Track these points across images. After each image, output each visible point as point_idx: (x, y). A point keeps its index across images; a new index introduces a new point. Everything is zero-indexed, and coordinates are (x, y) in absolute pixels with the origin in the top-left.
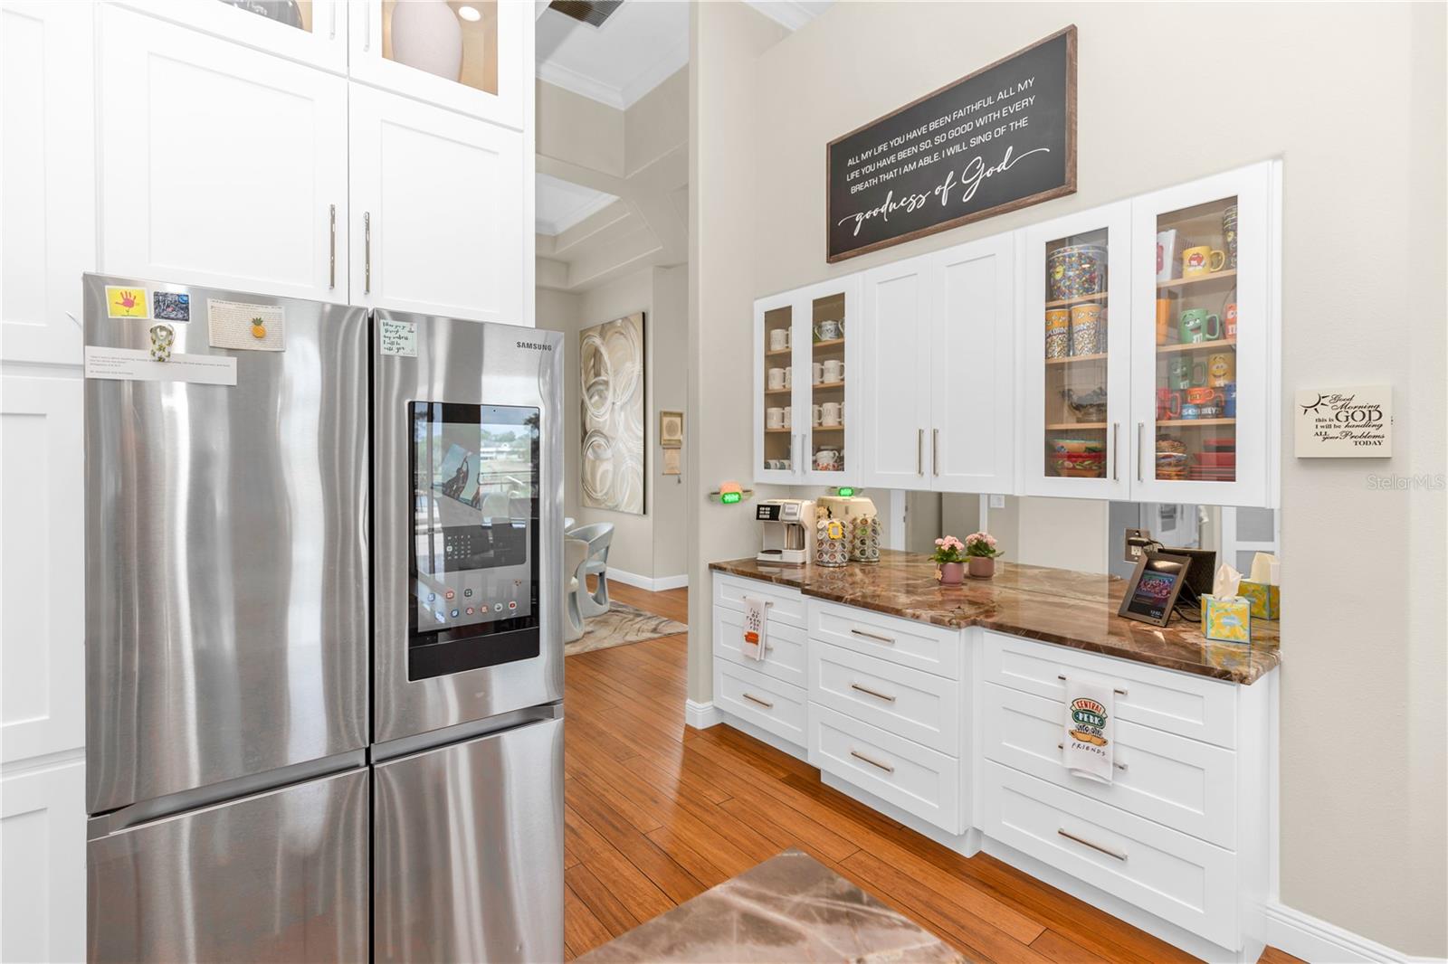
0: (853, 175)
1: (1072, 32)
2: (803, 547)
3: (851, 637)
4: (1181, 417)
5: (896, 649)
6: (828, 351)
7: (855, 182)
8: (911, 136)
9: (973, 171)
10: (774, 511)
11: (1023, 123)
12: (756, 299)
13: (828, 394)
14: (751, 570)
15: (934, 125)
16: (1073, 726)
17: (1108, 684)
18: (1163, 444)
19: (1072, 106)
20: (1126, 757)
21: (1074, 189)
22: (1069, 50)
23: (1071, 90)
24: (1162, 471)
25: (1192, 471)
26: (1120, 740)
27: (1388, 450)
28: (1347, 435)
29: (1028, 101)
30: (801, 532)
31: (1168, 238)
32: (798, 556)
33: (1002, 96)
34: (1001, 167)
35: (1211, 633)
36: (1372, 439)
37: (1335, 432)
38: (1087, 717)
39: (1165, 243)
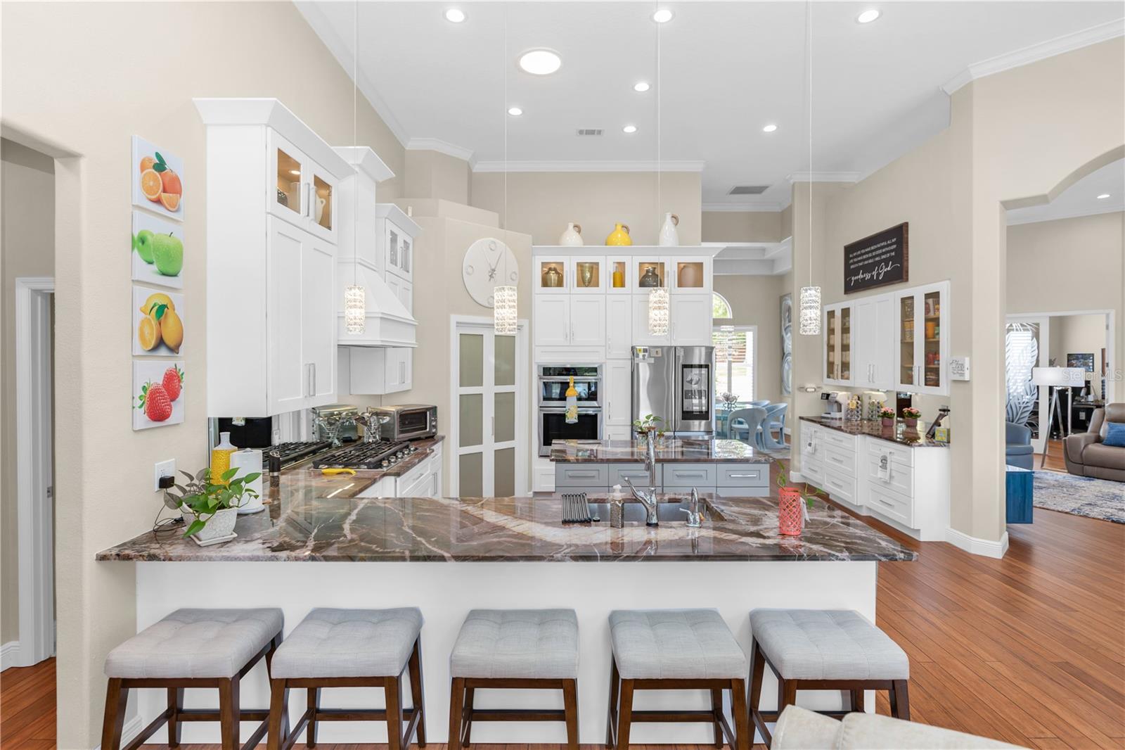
0: (851, 261)
1: (906, 224)
2: (841, 411)
3: (833, 440)
4: (934, 364)
5: (843, 444)
6: (846, 330)
7: (852, 264)
8: (867, 250)
9: (882, 268)
10: (828, 395)
11: (893, 254)
12: (825, 305)
13: (845, 348)
14: (821, 421)
15: (872, 248)
16: (881, 464)
17: (889, 451)
18: (929, 373)
19: (905, 252)
20: (894, 474)
21: (907, 280)
22: (904, 232)
23: (904, 245)
24: (928, 383)
25: (937, 384)
26: (893, 468)
27: (967, 378)
28: (958, 373)
29: (895, 246)
30: (839, 405)
31: (930, 301)
32: (838, 415)
33: (889, 242)
34: (889, 269)
35: (936, 438)
36: (962, 375)
37: (955, 372)
38: (884, 460)
39: (926, 304)
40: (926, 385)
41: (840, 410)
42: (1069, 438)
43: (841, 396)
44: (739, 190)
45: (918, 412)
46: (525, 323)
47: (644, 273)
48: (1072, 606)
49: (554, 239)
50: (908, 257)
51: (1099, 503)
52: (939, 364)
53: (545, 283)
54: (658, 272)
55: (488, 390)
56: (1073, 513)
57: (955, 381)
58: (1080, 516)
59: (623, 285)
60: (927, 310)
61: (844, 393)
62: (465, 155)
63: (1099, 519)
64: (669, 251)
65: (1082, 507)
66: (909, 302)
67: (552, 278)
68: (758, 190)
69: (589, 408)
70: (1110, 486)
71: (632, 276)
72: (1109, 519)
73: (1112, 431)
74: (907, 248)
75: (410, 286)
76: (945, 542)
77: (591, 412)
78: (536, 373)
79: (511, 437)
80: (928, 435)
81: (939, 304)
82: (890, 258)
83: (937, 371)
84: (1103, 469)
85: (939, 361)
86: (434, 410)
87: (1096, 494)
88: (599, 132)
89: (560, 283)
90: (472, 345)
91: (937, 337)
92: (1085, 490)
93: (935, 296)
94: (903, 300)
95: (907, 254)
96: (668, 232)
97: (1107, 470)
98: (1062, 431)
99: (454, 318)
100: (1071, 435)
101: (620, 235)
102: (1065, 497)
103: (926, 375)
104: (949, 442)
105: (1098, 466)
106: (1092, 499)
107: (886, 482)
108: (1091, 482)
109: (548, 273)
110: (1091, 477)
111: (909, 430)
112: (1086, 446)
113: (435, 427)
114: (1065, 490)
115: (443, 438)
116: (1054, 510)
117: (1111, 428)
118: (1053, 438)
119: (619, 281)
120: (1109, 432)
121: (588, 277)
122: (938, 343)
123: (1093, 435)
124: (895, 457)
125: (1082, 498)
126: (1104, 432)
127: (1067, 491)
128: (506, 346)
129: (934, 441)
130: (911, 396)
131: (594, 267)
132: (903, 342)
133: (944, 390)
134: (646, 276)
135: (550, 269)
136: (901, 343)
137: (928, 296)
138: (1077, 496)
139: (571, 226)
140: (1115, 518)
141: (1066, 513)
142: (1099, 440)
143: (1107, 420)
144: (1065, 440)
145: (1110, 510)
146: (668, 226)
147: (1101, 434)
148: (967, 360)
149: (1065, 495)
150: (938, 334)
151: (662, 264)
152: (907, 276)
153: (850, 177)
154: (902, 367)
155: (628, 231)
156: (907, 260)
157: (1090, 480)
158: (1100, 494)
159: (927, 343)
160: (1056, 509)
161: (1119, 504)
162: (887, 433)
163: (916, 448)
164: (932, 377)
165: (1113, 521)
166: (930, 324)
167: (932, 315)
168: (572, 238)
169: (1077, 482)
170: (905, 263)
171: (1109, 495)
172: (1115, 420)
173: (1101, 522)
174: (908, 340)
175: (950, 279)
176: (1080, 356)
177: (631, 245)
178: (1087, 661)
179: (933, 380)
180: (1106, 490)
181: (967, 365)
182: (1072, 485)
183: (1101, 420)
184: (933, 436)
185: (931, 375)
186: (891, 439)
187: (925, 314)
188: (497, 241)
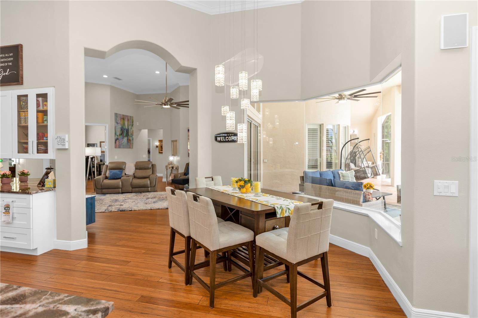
1: (20, 45)
4: (43, 140)
9: (1, 72)
11: (10, 64)
17: (11, 200)
18: (39, 146)
19: (20, 64)
20: (15, 215)
21: (22, 84)
22: (20, 50)
23: (20, 60)
24: (40, 152)
25: (46, 152)
26: (14, 212)
27: (67, 147)
28: (61, 144)
29: (12, 59)
31: (40, 99)
33: (6, 55)
34: (7, 74)
35: (46, 186)
36: (64, 145)
37: (59, 144)
38: (7, 208)
39: (37, 101)
40: (38, 153)
42: (97, 178)
45: (28, 172)
48: (127, 260)
50: (22, 68)
51: (113, 204)
52: (47, 140)
56: (106, 211)
57: (58, 149)
58: (109, 212)
60: (38, 105)
63: (116, 211)
65: (108, 208)
66: (24, 98)
70: (112, 196)
72: (119, 210)
73: (111, 173)
74: (22, 62)
76: (54, 250)
80: (39, 185)
81: (47, 101)
82: (8, 67)
83: (46, 144)
84: (108, 190)
85: (47, 137)
87: (110, 200)
91: (46, 122)
92: (105, 200)
93: (44, 97)
94: (19, 97)
95: (22, 66)
97: (110, 190)
98: (93, 176)
100: (96, 177)
102: (99, 205)
103: (37, 147)
104: (55, 187)
105: (107, 189)
106: (110, 204)
107: (8, 223)
108: (106, 196)
110: (104, 194)
111: (23, 184)
112: (103, 181)
114: (98, 202)
116: (98, 213)
117: (110, 172)
118: (90, 179)
120: (110, 174)
122: (46, 127)
123: (104, 176)
124: (15, 204)
125: (106, 204)
126: (108, 174)
127: (99, 202)
129: (44, 188)
130: (15, 165)
132: (20, 127)
133: (51, 154)
136: (18, 126)
137: (38, 96)
138: (104, 203)
140: (121, 209)
141: (103, 212)
142: (106, 178)
143: (109, 169)
144: (95, 179)
145: (118, 206)
147: (107, 175)
148: (67, 136)
149: (99, 204)
150: (47, 120)
152: (22, 81)
154: (19, 143)
156: (22, 70)
157: (105, 195)
158: (111, 200)
159: (38, 127)
160: (99, 212)
161: (119, 203)
162: (6, 188)
163: (33, 195)
164: (43, 147)
165: (121, 211)
166: (40, 114)
167: (41, 108)
169: (101, 197)
170: (21, 72)
171: (114, 200)
172: (111, 169)
173: (117, 212)
174: (23, 124)
175: (54, 87)
176: (92, 145)
178: (148, 289)
179: (43, 149)
180: (112, 198)
181: (67, 139)
182: (100, 199)
183: (106, 170)
184: (43, 186)
185: (42, 147)
186: (10, 192)
187: (37, 108)
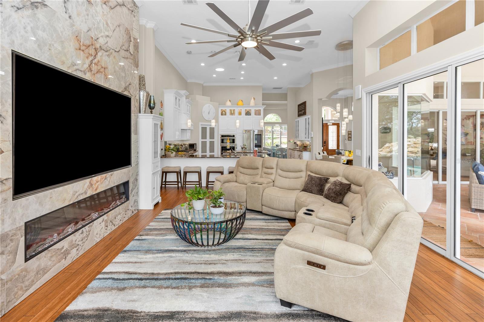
0: (299, 109)
6: (298, 126)
8: (301, 107)
10: (296, 143)
13: (298, 130)
22: (306, 103)
23: (306, 106)
27: (312, 136)
29: (304, 107)
30: (298, 145)
32: (297, 148)
33: (303, 105)
34: (304, 111)
41: (298, 146)
43: (298, 143)
44: (274, 88)
46: (217, 124)
47: (246, 112)
49: (224, 104)
50: (306, 109)
53: (222, 115)
54: (250, 112)
55: (208, 140)
59: (241, 115)
61: (299, 142)
62: (202, 83)
64: (253, 107)
67: (223, 113)
68: (281, 88)
69: (232, 145)
71: (243, 113)
75: (190, 116)
77: (233, 146)
78: (220, 136)
79: (213, 152)
81: (309, 121)
85: (309, 133)
86: (196, 144)
88: (235, 79)
89: (225, 115)
90: (204, 129)
93: (309, 119)
94: (305, 119)
96: (252, 102)
99: (200, 123)
101: (240, 103)
103: (308, 136)
109: (222, 112)
113: (196, 148)
115: (198, 151)
119: (240, 114)
121: (232, 113)
122: (309, 129)
128: (212, 130)
131: (234, 110)
134: (247, 113)
135: (223, 111)
139: (228, 100)
146: (252, 100)
150: (309, 126)
151: (251, 110)
152: (306, 113)
153: (302, 86)
154: (305, 135)
155: (242, 102)
163: (303, 152)
166: (308, 124)
168: (229, 103)
175: (311, 115)
177: (243, 105)
181: (312, 133)
188: (210, 105)
